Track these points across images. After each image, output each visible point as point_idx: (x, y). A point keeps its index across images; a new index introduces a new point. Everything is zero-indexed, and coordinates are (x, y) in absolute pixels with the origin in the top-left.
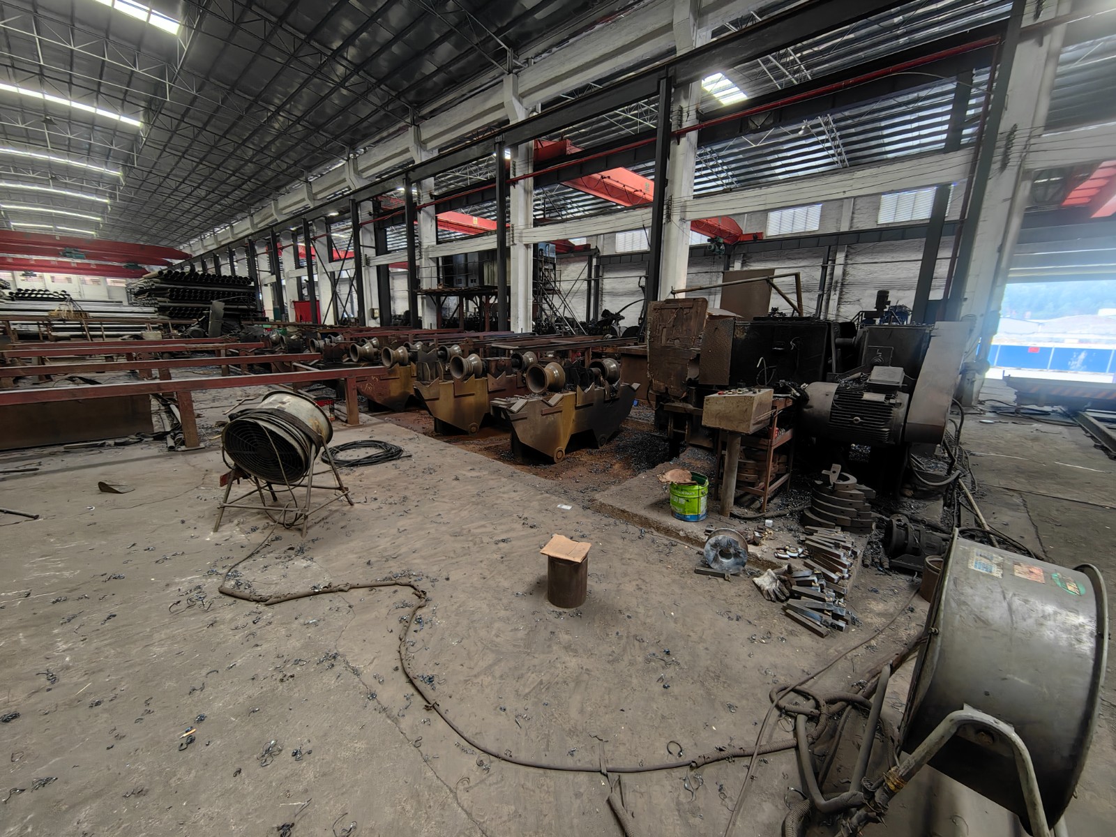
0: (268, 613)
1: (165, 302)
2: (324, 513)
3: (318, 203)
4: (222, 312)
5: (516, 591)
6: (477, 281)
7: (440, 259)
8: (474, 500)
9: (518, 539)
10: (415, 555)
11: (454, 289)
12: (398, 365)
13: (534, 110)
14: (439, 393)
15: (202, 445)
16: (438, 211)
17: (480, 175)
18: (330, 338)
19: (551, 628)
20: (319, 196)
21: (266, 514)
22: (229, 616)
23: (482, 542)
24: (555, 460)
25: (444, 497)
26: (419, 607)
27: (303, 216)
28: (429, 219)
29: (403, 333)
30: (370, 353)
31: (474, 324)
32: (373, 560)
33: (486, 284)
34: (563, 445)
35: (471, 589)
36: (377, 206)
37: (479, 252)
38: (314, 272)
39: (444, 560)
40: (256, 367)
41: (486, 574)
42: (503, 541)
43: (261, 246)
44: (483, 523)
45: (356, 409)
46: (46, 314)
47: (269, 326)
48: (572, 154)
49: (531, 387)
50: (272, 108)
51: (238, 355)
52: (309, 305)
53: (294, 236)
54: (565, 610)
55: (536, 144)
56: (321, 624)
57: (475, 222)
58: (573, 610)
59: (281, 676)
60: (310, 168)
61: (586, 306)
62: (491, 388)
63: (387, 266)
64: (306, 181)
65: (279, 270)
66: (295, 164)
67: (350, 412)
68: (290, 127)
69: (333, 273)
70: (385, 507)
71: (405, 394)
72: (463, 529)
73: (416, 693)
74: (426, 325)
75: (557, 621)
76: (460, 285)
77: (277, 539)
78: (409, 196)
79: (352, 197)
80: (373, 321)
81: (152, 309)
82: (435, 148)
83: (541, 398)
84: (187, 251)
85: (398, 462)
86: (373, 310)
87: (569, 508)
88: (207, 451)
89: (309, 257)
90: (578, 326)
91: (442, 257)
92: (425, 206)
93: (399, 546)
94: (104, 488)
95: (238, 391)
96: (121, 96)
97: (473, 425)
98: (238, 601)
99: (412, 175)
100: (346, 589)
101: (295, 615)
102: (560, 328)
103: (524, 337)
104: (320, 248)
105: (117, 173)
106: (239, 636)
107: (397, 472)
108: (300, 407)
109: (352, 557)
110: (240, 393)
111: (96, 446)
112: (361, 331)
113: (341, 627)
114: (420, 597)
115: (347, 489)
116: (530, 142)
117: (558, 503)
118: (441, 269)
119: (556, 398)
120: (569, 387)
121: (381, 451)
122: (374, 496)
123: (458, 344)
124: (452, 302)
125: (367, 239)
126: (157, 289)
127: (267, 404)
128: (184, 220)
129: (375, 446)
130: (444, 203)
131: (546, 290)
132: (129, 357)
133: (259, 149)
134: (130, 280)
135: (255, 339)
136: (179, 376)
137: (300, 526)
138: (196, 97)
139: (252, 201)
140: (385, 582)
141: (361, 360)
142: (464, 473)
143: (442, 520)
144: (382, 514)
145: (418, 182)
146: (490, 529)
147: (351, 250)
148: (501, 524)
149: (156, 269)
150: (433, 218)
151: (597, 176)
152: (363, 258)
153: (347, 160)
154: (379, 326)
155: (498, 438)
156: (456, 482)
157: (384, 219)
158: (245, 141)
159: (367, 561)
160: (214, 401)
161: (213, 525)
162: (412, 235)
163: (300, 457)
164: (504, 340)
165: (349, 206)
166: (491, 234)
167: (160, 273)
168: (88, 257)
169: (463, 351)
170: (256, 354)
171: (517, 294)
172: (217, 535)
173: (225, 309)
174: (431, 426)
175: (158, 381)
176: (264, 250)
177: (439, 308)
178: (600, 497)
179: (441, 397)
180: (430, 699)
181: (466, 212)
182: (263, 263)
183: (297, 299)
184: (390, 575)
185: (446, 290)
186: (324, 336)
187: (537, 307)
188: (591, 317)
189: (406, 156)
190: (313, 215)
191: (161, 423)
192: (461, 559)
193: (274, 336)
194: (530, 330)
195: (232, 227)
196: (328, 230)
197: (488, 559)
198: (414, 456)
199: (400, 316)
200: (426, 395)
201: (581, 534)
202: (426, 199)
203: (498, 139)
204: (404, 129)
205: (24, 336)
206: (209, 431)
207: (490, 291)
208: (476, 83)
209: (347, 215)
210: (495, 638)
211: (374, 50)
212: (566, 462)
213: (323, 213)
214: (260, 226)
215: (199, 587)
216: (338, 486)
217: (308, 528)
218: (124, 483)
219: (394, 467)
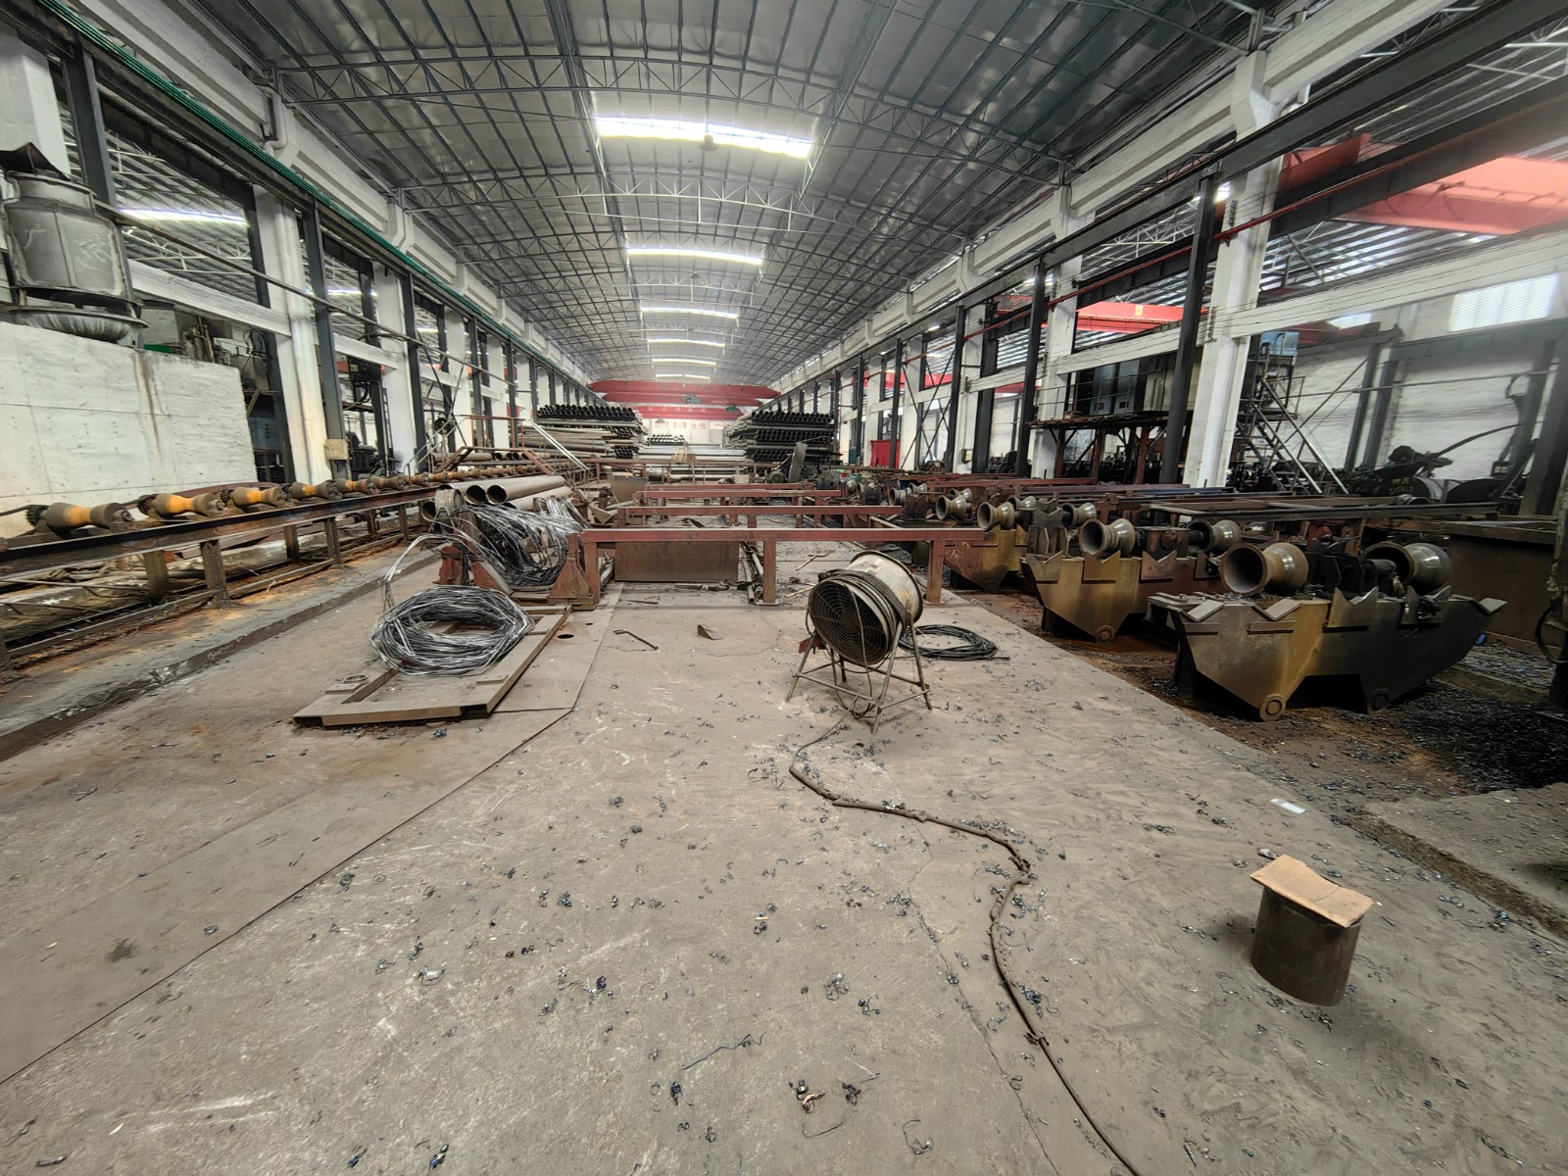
0: (836, 815)
1: (752, 443)
2: (897, 712)
3: (917, 318)
4: (804, 454)
5: (1184, 922)
6: (1132, 403)
7: (1074, 376)
8: (1106, 746)
9: (1185, 833)
10: (1013, 804)
11: (1090, 419)
12: (998, 528)
13: (1294, 101)
14: (1058, 573)
15: (777, 602)
16: (1080, 305)
17: (1159, 237)
18: (911, 487)
19: (1259, 1019)
20: (920, 309)
21: (835, 695)
22: (798, 804)
23: (1121, 819)
24: (1263, 714)
25: (1057, 730)
26: (1020, 883)
27: (898, 336)
28: (1066, 318)
29: (1005, 483)
30: (961, 509)
31: (1118, 471)
32: (956, 791)
33: (1147, 408)
34: (1284, 691)
35: (1101, 887)
36: (991, 311)
37: (1141, 359)
38: (900, 404)
39: (1056, 826)
40: (828, 519)
41: (1128, 872)
42: (1160, 829)
43: (847, 378)
44: (1122, 787)
45: (940, 581)
46: (669, 457)
47: (842, 471)
48: (1370, 160)
49: (1229, 580)
50: (884, 211)
51: (813, 503)
52: (888, 446)
53: (884, 361)
54: (1290, 998)
55: (1287, 160)
56: (892, 853)
57: (1139, 312)
58: (1312, 1007)
59: (847, 898)
60: (913, 275)
61: (1348, 439)
62: (1145, 575)
63: (993, 390)
64: (908, 292)
65: (862, 405)
66: (898, 274)
67: (931, 585)
68: (901, 227)
69: (922, 404)
70: (972, 724)
71: (1002, 568)
72: (1088, 788)
73: (1012, 1006)
74: (1037, 472)
75: (1273, 1011)
76: (1101, 413)
77: (845, 728)
78: (1040, 287)
79: (960, 303)
80: (963, 466)
81: (742, 452)
82: (1090, 212)
83: (1252, 603)
84: (777, 389)
85: (990, 664)
86: (964, 451)
87: (1298, 810)
88: (781, 609)
89: (897, 384)
90: (1329, 478)
91: (1077, 372)
92: (1062, 299)
93: (991, 783)
94: (702, 632)
95: (810, 545)
96: (750, 237)
97: (1106, 629)
98: (807, 788)
99: (1050, 259)
100: (923, 818)
101: (863, 829)
102: (1285, 481)
103: (1208, 494)
104: (912, 373)
105: (734, 316)
106: (807, 830)
107: (988, 677)
108: (890, 573)
109: (930, 779)
110: (811, 548)
111: (695, 588)
112: (947, 479)
113: (915, 867)
114: (1020, 868)
115: (928, 686)
116: (1275, 161)
117: (1275, 795)
118: (1072, 389)
119: (1281, 607)
120: (1314, 590)
121: (967, 644)
122: (959, 705)
123: (1092, 502)
124: (1083, 438)
125: (972, 356)
126: (748, 431)
127: (857, 566)
128: (780, 356)
129: (960, 636)
130: (1090, 291)
131: (1265, 413)
132: (724, 502)
133: (862, 263)
134: (727, 423)
135: (832, 486)
136: (765, 525)
137: (872, 720)
138: (812, 219)
139: (845, 326)
140: (972, 828)
141: (947, 518)
142: (1090, 700)
143: (1053, 764)
144: (968, 731)
145: (1057, 267)
146: (1136, 801)
147: (950, 372)
148: (1155, 799)
149: (748, 410)
150: (1071, 316)
151: (1431, 188)
152: (963, 381)
153: (962, 256)
154: (969, 472)
155: (1149, 655)
156: (1076, 712)
157: (998, 325)
158: (850, 257)
159: (948, 789)
160: (787, 554)
161: (785, 694)
162: (1036, 344)
163: (884, 635)
164: (1171, 498)
165: (953, 316)
166: (1169, 329)
167: (754, 413)
168: (703, 401)
169: (1098, 513)
170: (830, 504)
171: (1204, 422)
172: (789, 706)
173: (807, 451)
174: (1037, 619)
175: (745, 528)
176: (849, 381)
177: (1062, 445)
178: (1379, 811)
179: (1062, 580)
180: (1036, 1028)
181: (1124, 300)
182: (847, 396)
183: (875, 439)
184: (978, 821)
185: (1077, 420)
186: (905, 484)
187: (1241, 443)
188: (1359, 460)
189: (1045, 233)
190: (909, 333)
191: (744, 574)
192: (1084, 833)
193: (850, 483)
194: (1222, 483)
195: (821, 358)
196: (924, 351)
197: (1131, 850)
198: (1013, 659)
199: (999, 458)
200: (1039, 574)
201: (1330, 868)
202: (1066, 288)
203: (1209, 171)
204: (1048, 194)
205: (654, 479)
206: (783, 587)
207: (1155, 419)
208: (1182, 89)
209: (950, 328)
210: (1143, 985)
211: (1022, 96)
212: (1287, 724)
213: (922, 328)
214: (849, 353)
215: (772, 759)
216: (918, 680)
217: (880, 724)
218: (715, 629)
219: (984, 670)
